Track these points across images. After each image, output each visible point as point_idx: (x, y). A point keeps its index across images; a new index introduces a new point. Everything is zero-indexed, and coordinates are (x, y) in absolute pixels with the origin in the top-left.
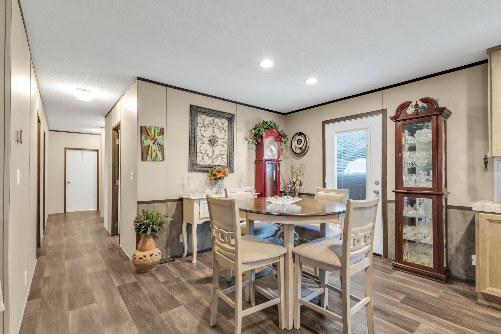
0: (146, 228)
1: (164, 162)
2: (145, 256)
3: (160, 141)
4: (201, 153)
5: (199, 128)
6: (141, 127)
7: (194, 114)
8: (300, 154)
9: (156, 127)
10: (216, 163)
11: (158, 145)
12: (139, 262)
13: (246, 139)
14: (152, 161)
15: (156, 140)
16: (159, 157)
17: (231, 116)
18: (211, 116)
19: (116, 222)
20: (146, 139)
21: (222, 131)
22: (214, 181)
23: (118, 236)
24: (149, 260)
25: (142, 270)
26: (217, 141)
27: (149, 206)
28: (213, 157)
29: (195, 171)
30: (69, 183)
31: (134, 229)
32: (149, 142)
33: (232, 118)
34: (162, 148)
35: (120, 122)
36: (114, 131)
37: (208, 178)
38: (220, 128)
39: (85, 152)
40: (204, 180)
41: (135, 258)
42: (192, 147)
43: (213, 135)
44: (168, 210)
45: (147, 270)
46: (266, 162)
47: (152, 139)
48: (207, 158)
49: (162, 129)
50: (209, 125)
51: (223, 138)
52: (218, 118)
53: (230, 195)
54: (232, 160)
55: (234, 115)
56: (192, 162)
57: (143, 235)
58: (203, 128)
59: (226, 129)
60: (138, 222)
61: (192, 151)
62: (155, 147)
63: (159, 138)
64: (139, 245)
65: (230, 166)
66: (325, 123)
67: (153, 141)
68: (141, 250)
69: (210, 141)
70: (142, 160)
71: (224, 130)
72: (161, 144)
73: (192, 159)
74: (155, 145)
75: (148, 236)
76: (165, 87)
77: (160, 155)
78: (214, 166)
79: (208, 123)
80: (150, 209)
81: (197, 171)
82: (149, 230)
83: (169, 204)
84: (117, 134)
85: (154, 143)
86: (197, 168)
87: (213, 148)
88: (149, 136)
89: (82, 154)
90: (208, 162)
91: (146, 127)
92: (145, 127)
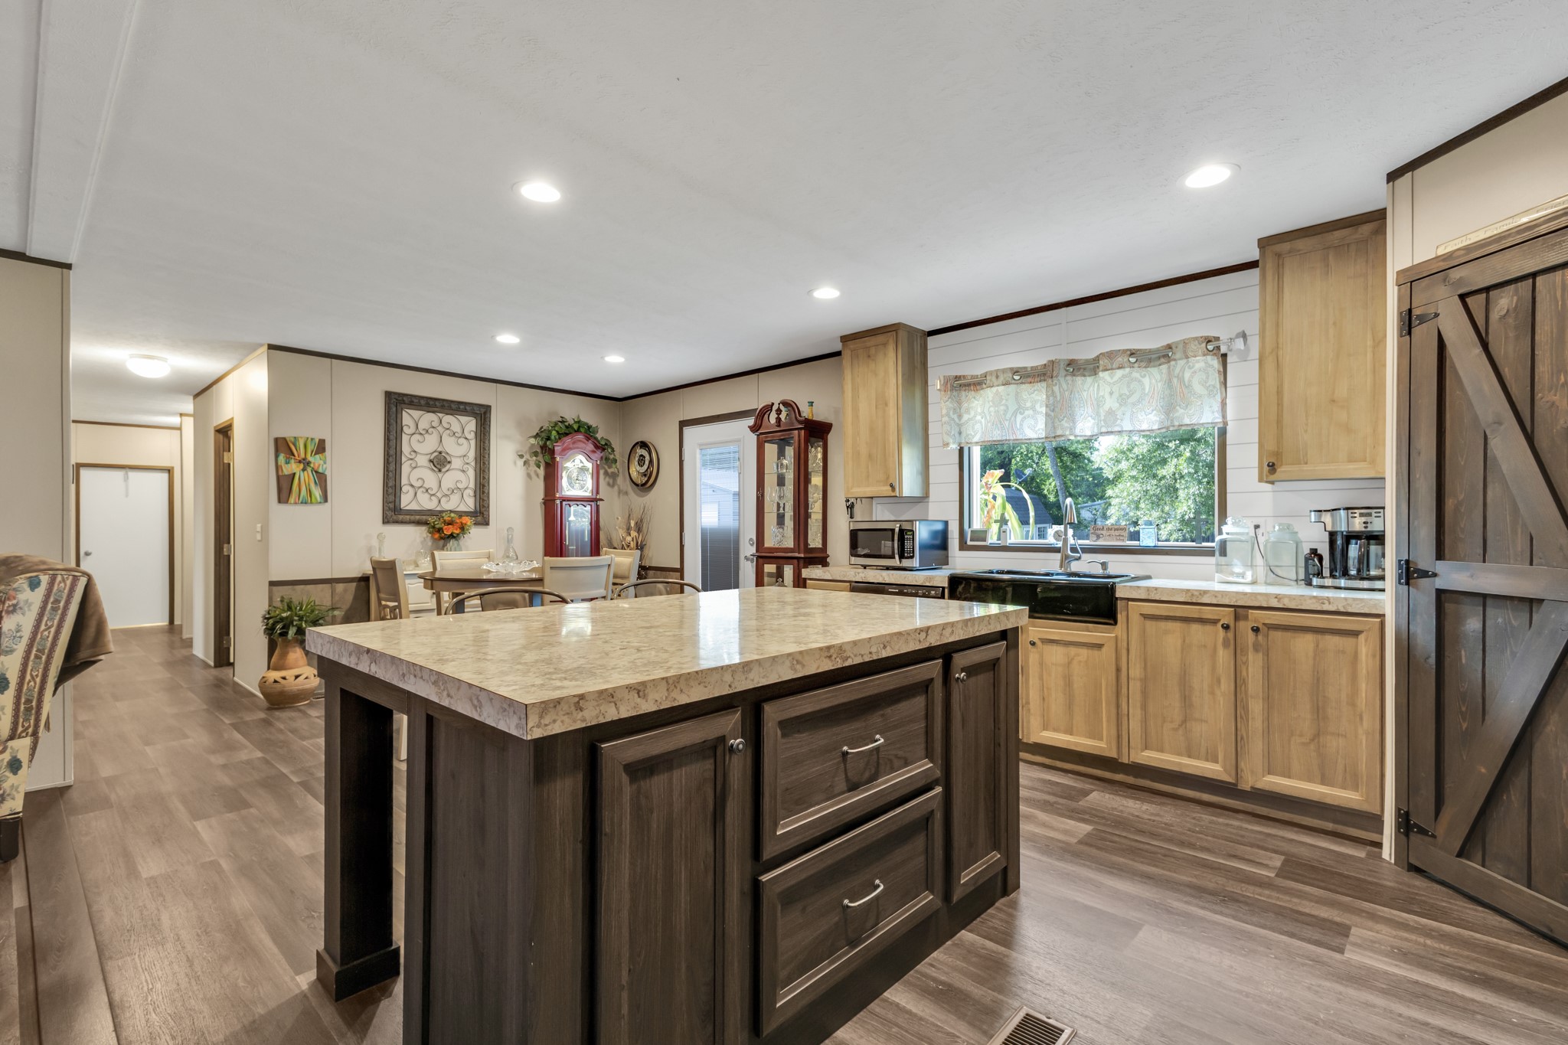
0: (286, 627)
1: (327, 505)
2: (284, 678)
3: (317, 465)
4: (412, 486)
5: (405, 438)
6: (276, 440)
7: (394, 409)
8: (643, 485)
9: (308, 438)
10: (447, 505)
11: (314, 473)
12: (271, 688)
13: (521, 456)
14: (302, 503)
15: (309, 463)
16: (314, 495)
17: (483, 410)
18: (434, 412)
19: (225, 637)
20: (287, 463)
21: (462, 440)
22: (441, 542)
23: (231, 667)
24: (292, 685)
25: (278, 705)
26: (449, 462)
27: (294, 590)
28: (439, 495)
29: (397, 522)
30: (87, 554)
31: (262, 631)
32: (293, 467)
33: (485, 413)
34: (321, 479)
35: (232, 418)
36: (217, 434)
37: (427, 536)
38: (456, 434)
39: (132, 474)
40: (419, 540)
41: (265, 682)
42: (391, 474)
43: (440, 449)
44: (337, 598)
45: (288, 703)
46: (564, 503)
47: (300, 462)
48: (427, 496)
49: (322, 442)
50: (430, 430)
51: (465, 456)
52: (451, 415)
53: (442, 566)
54: (486, 499)
55: (490, 407)
56: (391, 505)
57: (280, 639)
58: (417, 437)
59: (472, 436)
60: (271, 618)
61: (391, 483)
62: (305, 478)
63: (316, 460)
64: (273, 660)
65: (481, 515)
66: (683, 424)
67: (302, 466)
68: (276, 669)
69: (431, 461)
70: (280, 501)
71: (466, 438)
72: (320, 470)
73: (391, 498)
74: (306, 472)
75: (290, 641)
76: (329, 360)
77: (317, 493)
78: (441, 512)
79: (427, 426)
80: (297, 595)
81: (403, 522)
82: (292, 632)
83: (340, 587)
84: (226, 440)
85: (304, 470)
86: (401, 517)
87: (440, 475)
88: (294, 456)
89: (126, 479)
90: (426, 503)
91: (288, 439)
92: (284, 439)
